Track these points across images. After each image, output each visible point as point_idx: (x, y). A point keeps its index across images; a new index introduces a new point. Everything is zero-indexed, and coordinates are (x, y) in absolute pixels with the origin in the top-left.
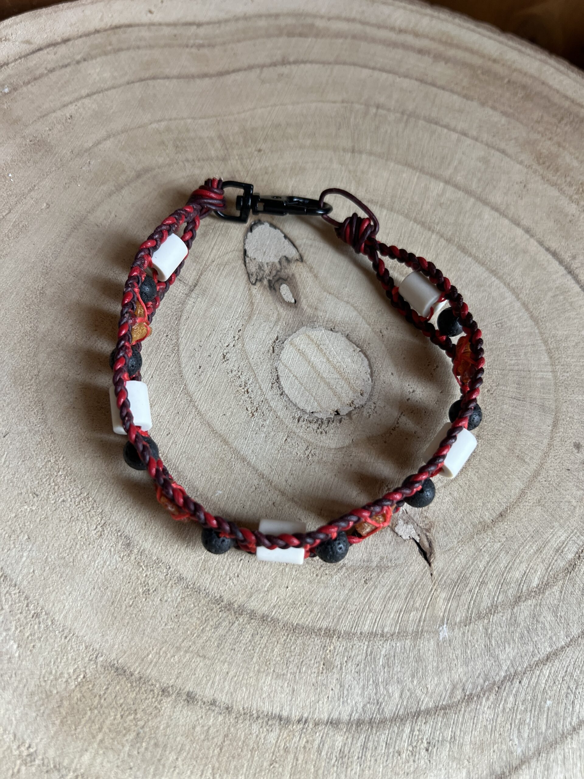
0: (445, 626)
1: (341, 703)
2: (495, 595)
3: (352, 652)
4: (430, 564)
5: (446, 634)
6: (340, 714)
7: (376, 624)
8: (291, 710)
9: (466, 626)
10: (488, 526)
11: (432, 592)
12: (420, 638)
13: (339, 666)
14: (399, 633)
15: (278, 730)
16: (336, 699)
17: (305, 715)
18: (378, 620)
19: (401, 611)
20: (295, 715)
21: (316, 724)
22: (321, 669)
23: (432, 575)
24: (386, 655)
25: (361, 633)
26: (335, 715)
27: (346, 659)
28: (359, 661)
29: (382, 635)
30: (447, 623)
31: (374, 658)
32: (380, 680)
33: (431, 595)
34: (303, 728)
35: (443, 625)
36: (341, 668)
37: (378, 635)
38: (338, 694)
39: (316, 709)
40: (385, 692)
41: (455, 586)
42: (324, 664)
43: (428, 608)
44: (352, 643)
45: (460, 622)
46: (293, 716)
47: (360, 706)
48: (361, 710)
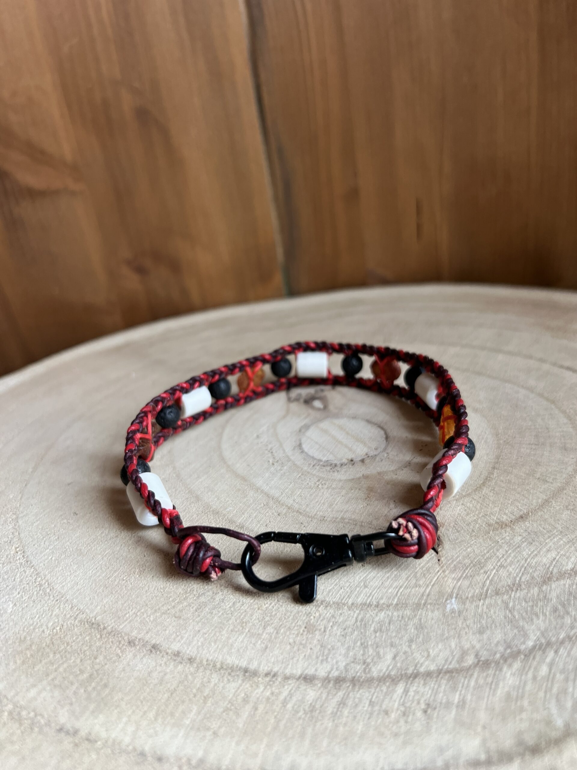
0: (454, 600)
1: (319, 661)
2: (517, 575)
3: (339, 618)
4: (437, 553)
5: (455, 606)
6: (316, 670)
7: (371, 598)
8: (259, 664)
9: (480, 600)
10: (506, 525)
11: (439, 574)
12: (422, 609)
13: (323, 630)
14: (397, 604)
15: (240, 682)
16: (314, 657)
17: (275, 670)
18: (373, 593)
19: (401, 587)
20: (264, 668)
21: (287, 678)
22: (301, 631)
23: (439, 560)
24: (379, 623)
25: (353, 604)
26: (311, 671)
27: (331, 624)
28: (346, 626)
29: (377, 606)
30: (456, 598)
31: (365, 625)
32: (370, 643)
33: (438, 575)
34: (270, 681)
35: (452, 598)
36: (325, 631)
37: (371, 605)
38: (317, 653)
39: (288, 665)
40: (375, 654)
41: (467, 568)
42: (305, 628)
43: (433, 585)
44: (340, 612)
45: (473, 597)
46: (261, 669)
47: (342, 665)
48: (343, 668)
